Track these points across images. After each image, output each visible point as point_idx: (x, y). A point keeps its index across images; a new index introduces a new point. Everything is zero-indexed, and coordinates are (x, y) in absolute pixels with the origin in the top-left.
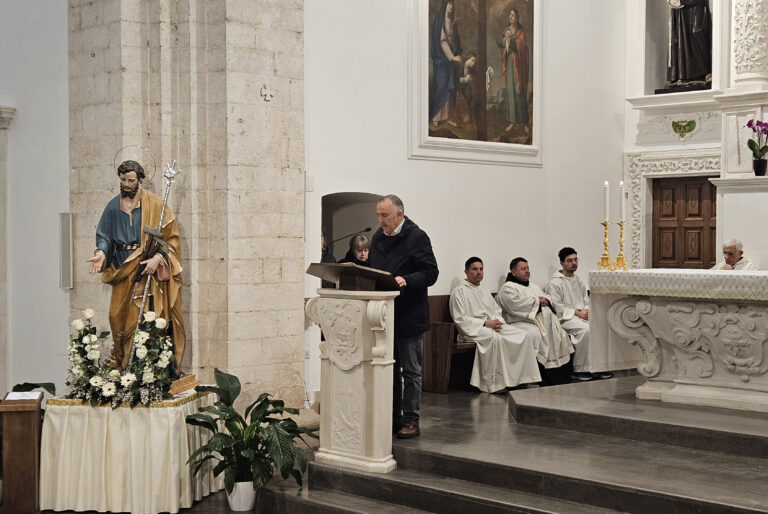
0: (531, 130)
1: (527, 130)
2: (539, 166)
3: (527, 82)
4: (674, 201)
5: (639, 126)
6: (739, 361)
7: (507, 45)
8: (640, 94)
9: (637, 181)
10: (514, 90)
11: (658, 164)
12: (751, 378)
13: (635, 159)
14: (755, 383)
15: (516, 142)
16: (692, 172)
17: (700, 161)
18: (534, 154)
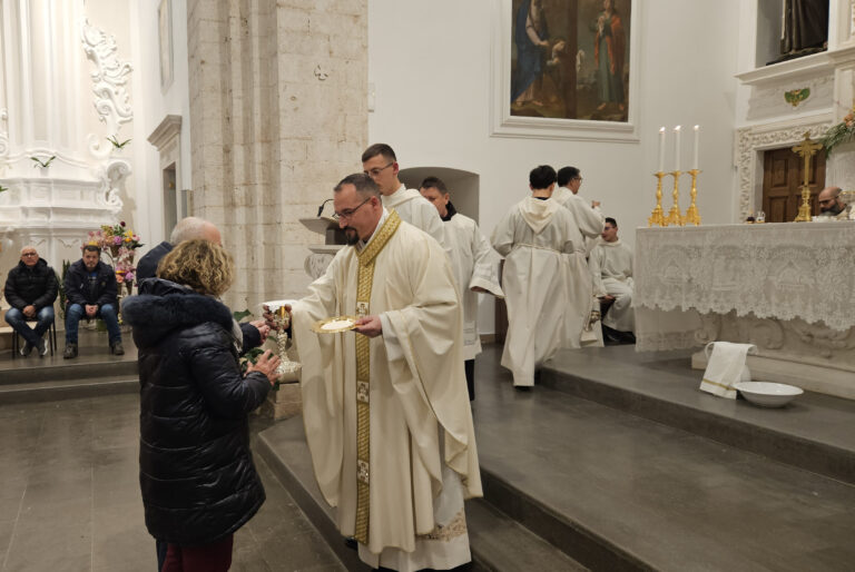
0: (626, 108)
1: (622, 108)
2: (636, 142)
3: (622, 64)
4: (786, 170)
5: (750, 102)
7: (601, 30)
8: (751, 67)
9: (747, 154)
10: (608, 71)
11: (768, 135)
13: (745, 134)
15: (610, 120)
18: (630, 130)
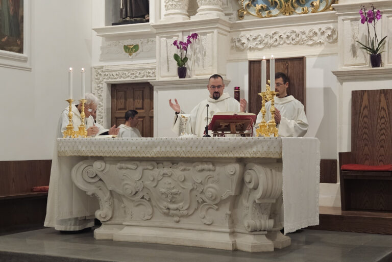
0: (22, 43)
1: (19, 42)
2: (29, 70)
3: (19, 7)
4: (126, 99)
5: (102, 48)
6: (172, 206)
8: (102, 25)
9: (101, 85)
10: (9, 12)
11: (114, 73)
12: (181, 219)
13: (99, 71)
14: (185, 223)
15: (11, 50)
16: (137, 79)
17: (142, 72)
18: (25, 60)
